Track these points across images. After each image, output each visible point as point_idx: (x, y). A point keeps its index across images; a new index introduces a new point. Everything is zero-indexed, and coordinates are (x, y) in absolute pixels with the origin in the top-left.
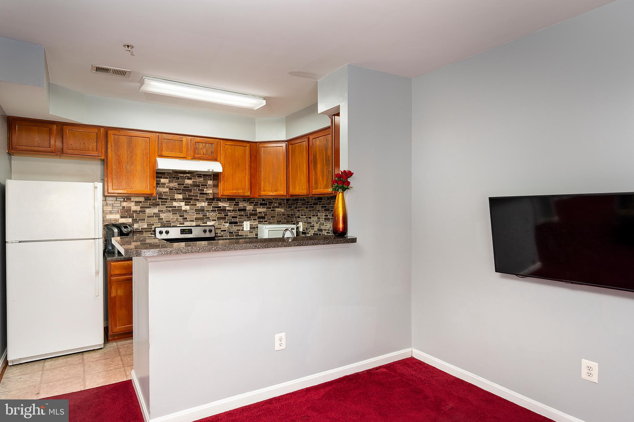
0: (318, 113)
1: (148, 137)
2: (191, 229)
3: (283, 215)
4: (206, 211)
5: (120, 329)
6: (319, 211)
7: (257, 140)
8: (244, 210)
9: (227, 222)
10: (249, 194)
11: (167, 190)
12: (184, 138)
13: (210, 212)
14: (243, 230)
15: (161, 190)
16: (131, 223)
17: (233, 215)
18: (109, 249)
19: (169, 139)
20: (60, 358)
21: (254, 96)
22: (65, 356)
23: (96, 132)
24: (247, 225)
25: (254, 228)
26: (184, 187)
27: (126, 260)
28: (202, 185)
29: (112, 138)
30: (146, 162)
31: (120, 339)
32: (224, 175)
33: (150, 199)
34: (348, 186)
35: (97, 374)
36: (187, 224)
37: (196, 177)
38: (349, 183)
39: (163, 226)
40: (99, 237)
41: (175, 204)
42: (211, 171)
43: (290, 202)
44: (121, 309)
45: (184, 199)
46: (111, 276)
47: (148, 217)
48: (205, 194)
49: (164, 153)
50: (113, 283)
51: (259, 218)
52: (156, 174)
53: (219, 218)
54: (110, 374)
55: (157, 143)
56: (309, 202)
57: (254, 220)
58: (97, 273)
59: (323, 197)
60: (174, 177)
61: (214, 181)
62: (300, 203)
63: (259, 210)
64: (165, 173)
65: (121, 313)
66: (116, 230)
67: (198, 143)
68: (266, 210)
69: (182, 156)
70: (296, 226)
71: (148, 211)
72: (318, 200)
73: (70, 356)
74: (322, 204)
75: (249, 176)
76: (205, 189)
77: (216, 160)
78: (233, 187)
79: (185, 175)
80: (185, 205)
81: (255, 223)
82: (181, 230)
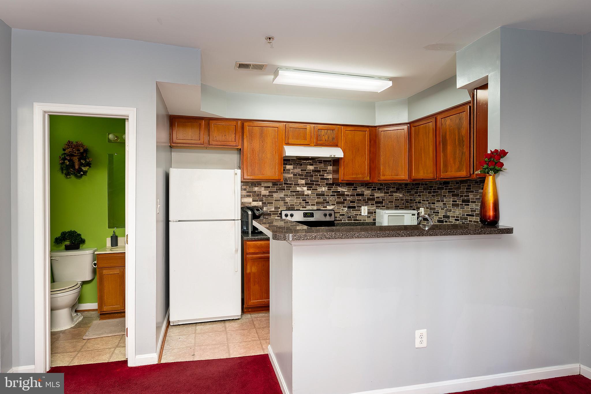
0: (457, 88)
1: (277, 127)
2: (313, 213)
3: (401, 200)
4: (326, 195)
5: (254, 303)
6: (445, 196)
7: (377, 124)
8: (362, 195)
9: (345, 207)
10: (368, 178)
11: (292, 175)
12: (308, 126)
13: (330, 196)
14: (360, 215)
15: (286, 176)
16: (261, 206)
17: (351, 200)
18: (244, 229)
19: (295, 127)
20: (207, 324)
21: (380, 78)
22: (211, 323)
23: (235, 125)
24: (364, 209)
25: (371, 213)
26: (307, 173)
27: (259, 240)
28: (322, 171)
29: (247, 129)
30: (275, 150)
31: (253, 312)
32: (344, 161)
33: (277, 185)
34: (501, 168)
35: (238, 343)
36: (309, 208)
37: (317, 163)
38: (502, 165)
39: (289, 209)
40: (239, 219)
41: (298, 189)
42: (333, 156)
43: (409, 187)
44: (255, 284)
45: (306, 184)
46: (247, 254)
47: (275, 200)
48: (325, 179)
49: (291, 141)
50: (248, 260)
51: (377, 203)
52: (284, 161)
53: (338, 203)
54: (249, 345)
55: (284, 131)
56: (432, 187)
57: (371, 204)
58: (237, 251)
59: (451, 181)
60: (297, 164)
61: (334, 167)
62: (421, 187)
63: (376, 195)
64: (290, 159)
65: (255, 288)
66: (250, 213)
67: (320, 130)
68: (383, 195)
69: (306, 143)
70: (417, 211)
71: (275, 195)
72: (444, 184)
73: (215, 322)
74: (449, 188)
75: (369, 160)
76: (325, 175)
77: (336, 146)
78: (353, 172)
79: (307, 161)
80: (308, 190)
81: (373, 208)
82: (304, 213)
